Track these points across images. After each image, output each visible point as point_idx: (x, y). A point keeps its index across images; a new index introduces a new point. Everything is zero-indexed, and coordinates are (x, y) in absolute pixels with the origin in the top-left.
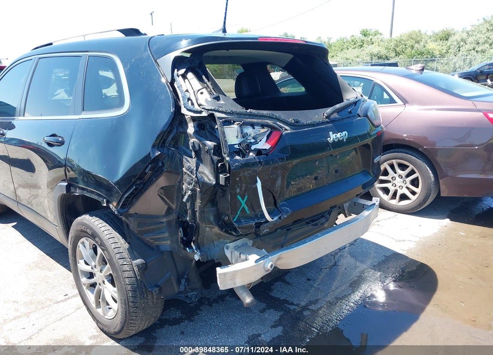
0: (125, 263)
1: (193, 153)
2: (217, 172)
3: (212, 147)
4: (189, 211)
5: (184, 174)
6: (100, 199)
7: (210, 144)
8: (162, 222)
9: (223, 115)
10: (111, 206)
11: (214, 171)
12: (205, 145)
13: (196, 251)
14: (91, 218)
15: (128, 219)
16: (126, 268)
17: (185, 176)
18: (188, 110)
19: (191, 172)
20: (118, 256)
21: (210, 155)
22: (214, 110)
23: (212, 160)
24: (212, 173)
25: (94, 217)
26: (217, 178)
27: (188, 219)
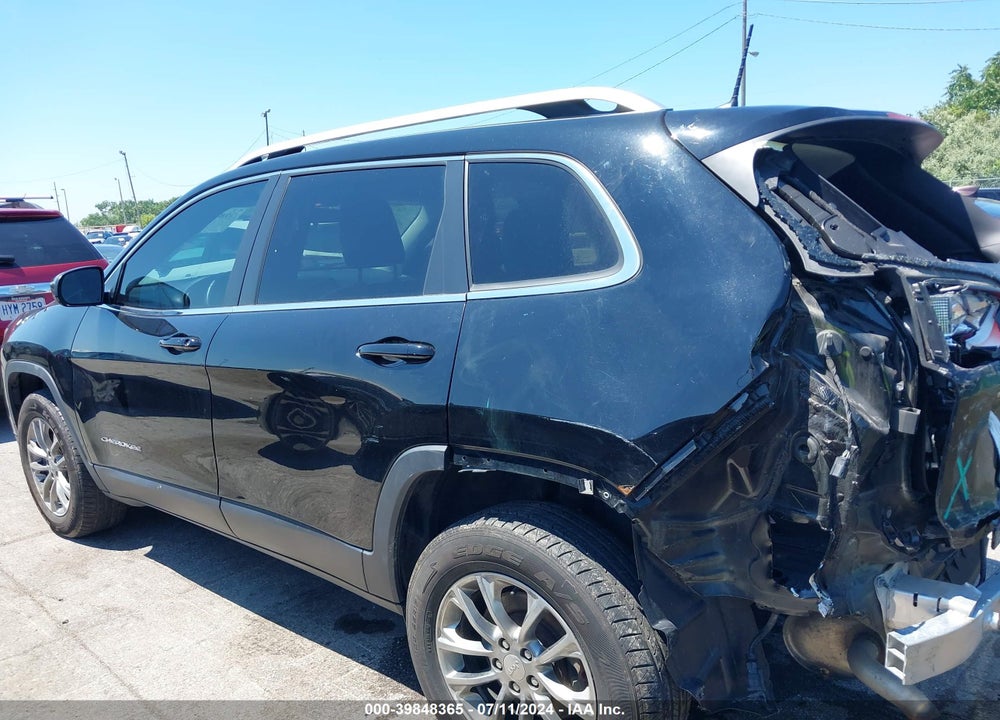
0: (630, 631)
1: (830, 363)
2: (891, 405)
3: (883, 345)
4: (822, 501)
5: (812, 411)
6: (571, 481)
7: (874, 341)
8: (711, 531)
9: (915, 273)
10: (606, 495)
11: (887, 403)
12: (859, 344)
13: (819, 594)
14: (509, 526)
15: (647, 524)
16: (634, 642)
17: (814, 418)
18: (822, 263)
19: (835, 407)
20: (611, 614)
21: (877, 364)
22: (895, 262)
23: (882, 374)
24: (878, 408)
25: (516, 523)
26: (893, 418)
27: (819, 518)
